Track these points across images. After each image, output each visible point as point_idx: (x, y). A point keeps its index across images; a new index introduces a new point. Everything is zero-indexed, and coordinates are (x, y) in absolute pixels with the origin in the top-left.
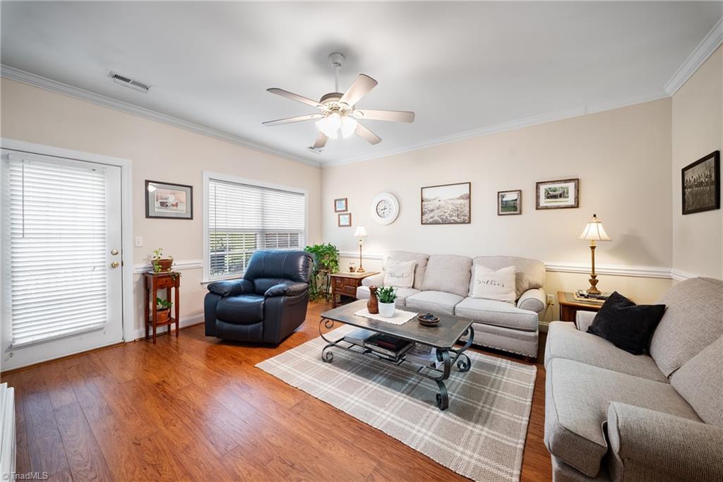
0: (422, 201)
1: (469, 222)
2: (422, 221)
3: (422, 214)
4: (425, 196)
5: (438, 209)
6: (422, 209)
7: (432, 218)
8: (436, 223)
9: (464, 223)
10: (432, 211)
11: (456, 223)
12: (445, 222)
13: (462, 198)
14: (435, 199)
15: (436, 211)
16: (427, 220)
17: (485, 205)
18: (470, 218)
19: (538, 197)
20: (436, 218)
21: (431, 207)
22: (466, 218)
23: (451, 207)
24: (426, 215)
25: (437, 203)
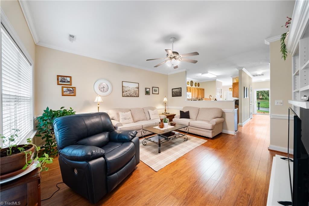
0: (123, 87)
1: (138, 97)
2: (123, 95)
3: (123, 92)
4: (124, 85)
5: (129, 91)
6: (122, 90)
7: (126, 94)
8: (128, 96)
9: (137, 97)
10: (126, 91)
11: (135, 97)
12: (131, 96)
13: (136, 88)
14: (127, 87)
15: (128, 92)
16: (124, 95)
17: (142, 92)
18: (139, 95)
19: (153, 91)
20: (128, 94)
21: (126, 90)
22: (138, 95)
23: (133, 91)
24: (124, 93)
25: (128, 89)
